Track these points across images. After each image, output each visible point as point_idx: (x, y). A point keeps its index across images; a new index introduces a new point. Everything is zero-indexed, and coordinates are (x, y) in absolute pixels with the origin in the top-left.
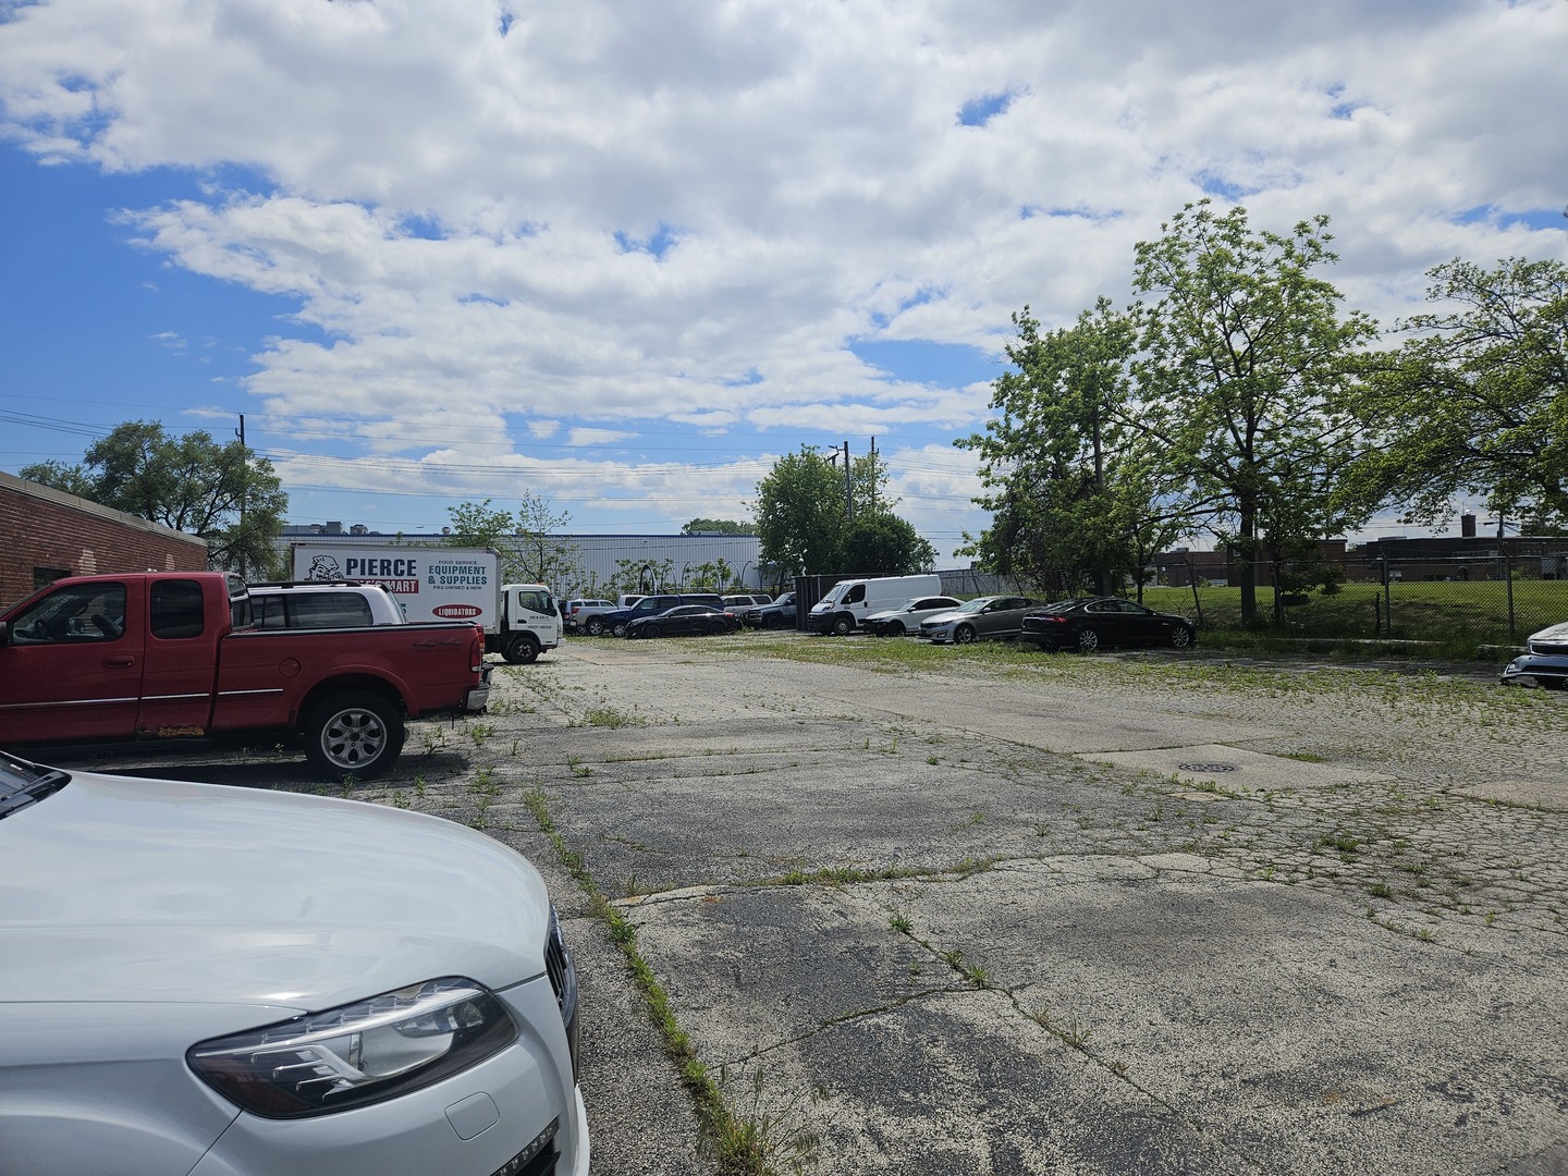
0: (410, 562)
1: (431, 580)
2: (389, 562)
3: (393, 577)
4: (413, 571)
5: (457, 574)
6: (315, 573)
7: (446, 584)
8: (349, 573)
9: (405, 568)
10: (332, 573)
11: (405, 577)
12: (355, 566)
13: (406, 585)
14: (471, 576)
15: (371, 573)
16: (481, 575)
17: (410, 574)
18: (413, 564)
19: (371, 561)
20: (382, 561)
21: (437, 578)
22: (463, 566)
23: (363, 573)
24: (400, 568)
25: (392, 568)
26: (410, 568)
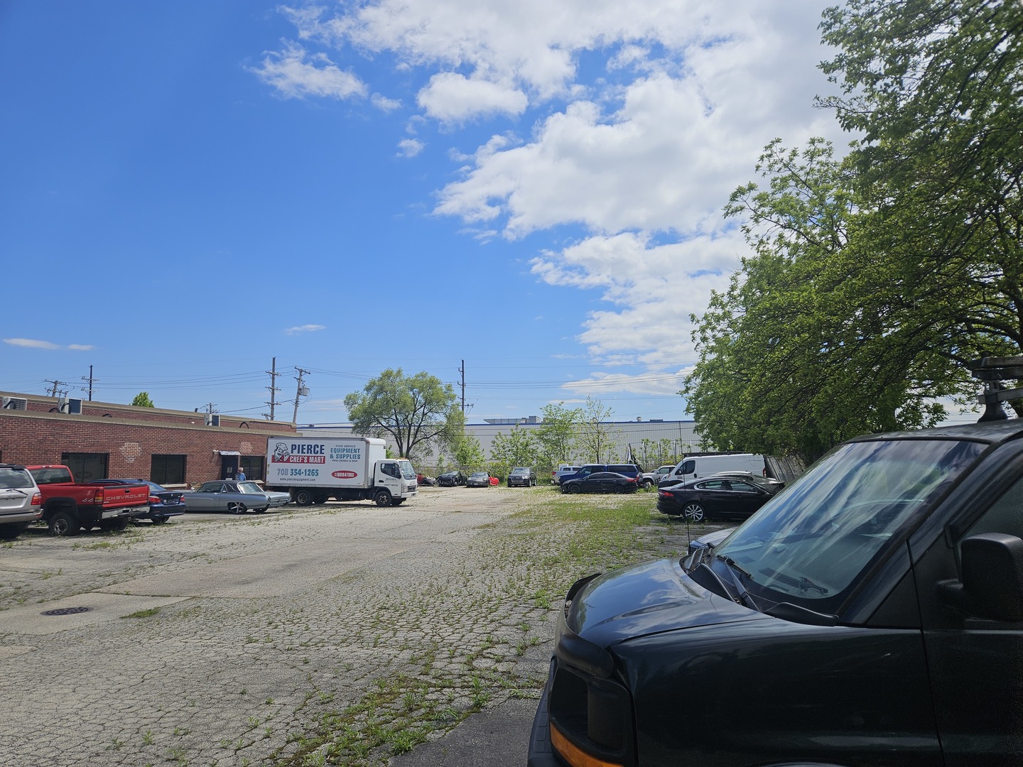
0: (321, 446)
1: (332, 456)
2: (311, 446)
3: (313, 454)
4: (323, 451)
5: (345, 453)
6: (277, 452)
7: (339, 459)
8: (292, 452)
9: (319, 449)
10: (285, 452)
11: (319, 454)
12: (295, 449)
13: (319, 460)
14: (352, 454)
15: (302, 452)
16: (357, 454)
17: (321, 453)
18: (323, 447)
19: (303, 446)
20: (308, 446)
21: (334, 455)
22: (348, 448)
23: (299, 453)
24: (317, 449)
25: (312, 449)
26: (321, 449)
